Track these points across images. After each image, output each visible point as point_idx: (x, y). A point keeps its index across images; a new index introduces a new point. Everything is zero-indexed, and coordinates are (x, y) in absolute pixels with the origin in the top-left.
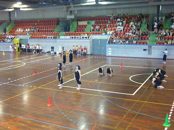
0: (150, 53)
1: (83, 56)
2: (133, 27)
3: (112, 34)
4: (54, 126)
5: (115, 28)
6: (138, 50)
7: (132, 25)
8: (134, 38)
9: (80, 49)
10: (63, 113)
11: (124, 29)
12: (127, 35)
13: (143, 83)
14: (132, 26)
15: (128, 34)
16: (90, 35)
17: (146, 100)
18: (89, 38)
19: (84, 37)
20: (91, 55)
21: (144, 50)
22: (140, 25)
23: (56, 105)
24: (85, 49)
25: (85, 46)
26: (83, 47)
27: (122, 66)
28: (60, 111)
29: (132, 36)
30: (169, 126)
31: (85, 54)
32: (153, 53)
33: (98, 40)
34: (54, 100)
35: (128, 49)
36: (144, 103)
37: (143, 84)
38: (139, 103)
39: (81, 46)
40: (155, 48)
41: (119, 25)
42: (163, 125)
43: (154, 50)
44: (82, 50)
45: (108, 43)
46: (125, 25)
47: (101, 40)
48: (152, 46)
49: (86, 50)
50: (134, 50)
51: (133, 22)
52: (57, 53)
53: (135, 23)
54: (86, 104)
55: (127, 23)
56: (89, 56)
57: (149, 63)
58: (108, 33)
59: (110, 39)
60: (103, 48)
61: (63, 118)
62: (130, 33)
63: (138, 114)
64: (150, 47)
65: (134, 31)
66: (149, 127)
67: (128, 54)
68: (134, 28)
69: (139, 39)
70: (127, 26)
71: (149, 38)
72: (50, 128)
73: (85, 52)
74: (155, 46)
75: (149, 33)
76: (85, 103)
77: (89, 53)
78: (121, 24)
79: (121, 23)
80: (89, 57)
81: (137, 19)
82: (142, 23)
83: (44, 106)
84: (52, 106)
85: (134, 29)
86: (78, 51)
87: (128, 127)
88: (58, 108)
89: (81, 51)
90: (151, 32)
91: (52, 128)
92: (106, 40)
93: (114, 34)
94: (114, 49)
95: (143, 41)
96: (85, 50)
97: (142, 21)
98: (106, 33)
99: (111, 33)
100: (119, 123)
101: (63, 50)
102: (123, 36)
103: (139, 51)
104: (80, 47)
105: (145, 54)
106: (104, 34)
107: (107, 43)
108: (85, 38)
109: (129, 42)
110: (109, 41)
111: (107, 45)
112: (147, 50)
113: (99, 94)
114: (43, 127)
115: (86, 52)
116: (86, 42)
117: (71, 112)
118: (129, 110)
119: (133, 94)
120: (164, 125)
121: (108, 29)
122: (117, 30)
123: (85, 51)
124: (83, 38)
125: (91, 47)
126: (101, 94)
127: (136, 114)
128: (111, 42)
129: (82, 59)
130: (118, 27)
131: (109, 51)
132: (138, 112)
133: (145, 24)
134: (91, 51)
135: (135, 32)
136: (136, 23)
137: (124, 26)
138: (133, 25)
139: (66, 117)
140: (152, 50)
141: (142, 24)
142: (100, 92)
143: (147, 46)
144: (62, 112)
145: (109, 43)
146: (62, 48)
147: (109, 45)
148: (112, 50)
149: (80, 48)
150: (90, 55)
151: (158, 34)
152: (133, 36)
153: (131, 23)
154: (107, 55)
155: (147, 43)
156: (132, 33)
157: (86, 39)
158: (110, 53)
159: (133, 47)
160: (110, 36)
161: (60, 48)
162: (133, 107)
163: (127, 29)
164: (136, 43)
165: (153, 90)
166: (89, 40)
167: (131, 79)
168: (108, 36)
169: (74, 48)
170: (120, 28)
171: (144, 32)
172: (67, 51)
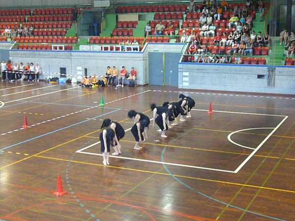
0: (271, 83)
1: (128, 88)
2: (236, 28)
3: (190, 43)
5: (197, 29)
6: (245, 76)
7: (234, 22)
8: (237, 52)
9: (122, 74)
10: (88, 211)
11: (216, 31)
12: (224, 45)
13: (255, 148)
14: (233, 26)
15: (226, 43)
16: (144, 44)
17: (264, 184)
18: (142, 51)
19: (132, 47)
20: (146, 85)
21: (260, 77)
22: (252, 22)
23: (72, 193)
24: (134, 73)
25: (133, 68)
26: (129, 70)
27: (211, 110)
28: (82, 205)
29: (233, 45)
31: (133, 85)
32: (277, 82)
33: (162, 54)
34: (68, 182)
35: (224, 75)
36: (260, 190)
37: (256, 150)
38: (248, 189)
39: (123, 67)
40: (281, 72)
41: (206, 23)
43: (280, 77)
44: (127, 76)
45: (182, 61)
46: (219, 24)
47: (167, 54)
48: (277, 68)
49: (135, 76)
50: (238, 76)
51: (235, 16)
53: (239, 19)
54: (137, 192)
55: (224, 19)
56: (141, 89)
57: (270, 104)
58: (183, 39)
59: (186, 52)
60: (171, 72)
62: (229, 41)
63: (247, 212)
64: (272, 70)
65: (238, 36)
67: (225, 86)
68: (238, 30)
70: (222, 25)
71: (270, 51)
73: (132, 80)
74: (281, 68)
75: (270, 40)
76: (134, 189)
77: (141, 82)
78: (209, 19)
79: (211, 17)
80: (141, 92)
81: (244, 9)
82: (254, 18)
83: (48, 196)
84: (65, 196)
85: (238, 32)
86: (119, 78)
88: (78, 200)
89: (124, 78)
90: (275, 39)
92: (178, 55)
94: (195, 74)
95: (256, 58)
96: (132, 75)
97: (255, 15)
98: (178, 39)
99: (189, 40)
101: (86, 75)
102: (215, 47)
103: (248, 79)
104: (122, 69)
105: (260, 86)
106: (173, 41)
107: (180, 62)
108: (134, 49)
110: (185, 57)
111: (180, 66)
112: (266, 77)
113: (164, 171)
115: (136, 79)
116: (135, 59)
117: (105, 208)
118: (228, 205)
119: (236, 171)
121: (184, 31)
122: (202, 32)
123: (134, 78)
124: (129, 49)
125: (146, 69)
126: (167, 170)
127: (241, 212)
129: (127, 95)
130: (204, 27)
131: (185, 79)
132: (245, 209)
133: (261, 21)
134: (145, 77)
135: (239, 39)
136: (242, 20)
137: (216, 24)
138: (236, 23)
139: (94, 219)
140: (276, 76)
141: (256, 21)
142: (165, 167)
143: (266, 68)
145: (184, 61)
146: (84, 71)
147: (185, 66)
148: (191, 77)
149: (122, 72)
150: (144, 85)
151: (288, 44)
152: (235, 46)
153: (232, 19)
154: (180, 86)
155: (264, 62)
156: (234, 41)
157: (135, 51)
158: (185, 81)
159: (235, 70)
160: (186, 46)
161: (80, 71)
162: (236, 197)
163: (222, 32)
164: (243, 63)
165: (278, 163)
166: (141, 55)
167: (231, 139)
168: (182, 45)
169: (108, 72)
170: (208, 29)
171: (260, 39)
172: (94, 77)
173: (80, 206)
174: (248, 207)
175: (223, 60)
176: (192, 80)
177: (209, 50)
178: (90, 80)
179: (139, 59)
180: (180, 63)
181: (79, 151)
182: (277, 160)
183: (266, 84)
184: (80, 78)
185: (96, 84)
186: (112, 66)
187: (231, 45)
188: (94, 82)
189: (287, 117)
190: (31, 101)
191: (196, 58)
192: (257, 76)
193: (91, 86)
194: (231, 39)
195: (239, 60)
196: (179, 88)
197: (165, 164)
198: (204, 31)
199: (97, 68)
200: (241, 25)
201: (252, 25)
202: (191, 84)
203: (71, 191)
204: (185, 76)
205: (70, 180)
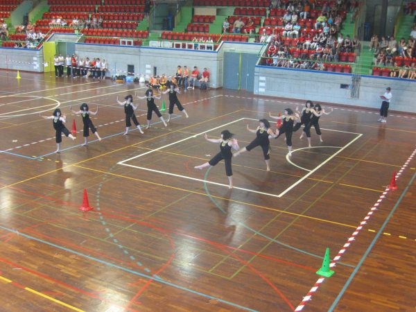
0: (354, 94)
1: (199, 90)
2: (322, 29)
4: (80, 257)
5: (280, 27)
6: (327, 85)
7: (322, 22)
8: (321, 56)
9: (194, 75)
10: (108, 230)
11: (300, 31)
12: (307, 47)
13: (312, 170)
14: (320, 26)
16: (220, 42)
17: (304, 212)
18: (217, 50)
19: (206, 45)
20: (219, 89)
21: (343, 86)
22: (341, 23)
23: (99, 209)
24: (206, 74)
25: (205, 69)
26: (201, 71)
27: (279, 122)
28: (104, 223)
29: (317, 49)
30: (328, 274)
31: (205, 88)
32: (362, 94)
33: (238, 54)
34: (98, 196)
35: (304, 82)
36: (297, 218)
37: (312, 172)
38: (286, 216)
39: (195, 67)
40: (367, 83)
41: (290, 22)
42: (317, 273)
43: (366, 88)
44: (199, 78)
45: (259, 64)
46: (305, 23)
47: (244, 55)
48: (362, 78)
49: (208, 78)
50: (319, 84)
51: (323, 15)
52: (140, 81)
54: (165, 212)
55: (310, 18)
56: (214, 93)
58: (263, 38)
59: (264, 55)
60: (248, 75)
61: (104, 240)
62: (313, 43)
63: (273, 242)
64: (356, 79)
65: (324, 38)
66: (285, 274)
67: (305, 94)
68: (325, 31)
69: (332, 59)
70: (308, 24)
71: (358, 58)
72: (70, 261)
73: (204, 82)
74: (368, 78)
75: (359, 45)
76: (164, 208)
77: (214, 85)
78: (294, 18)
79: (296, 16)
80: (214, 96)
81: (334, 8)
82: (344, 19)
83: (73, 211)
84: (90, 211)
85: (324, 34)
86: (190, 79)
87: (240, 270)
88: (101, 218)
89: (195, 79)
90: (363, 43)
91: (75, 261)
92: (255, 56)
93: (276, 42)
94: (272, 79)
95: (342, 64)
96: (205, 77)
97: (345, 14)
98: (258, 39)
99: (269, 40)
100: (222, 262)
102: (297, 49)
103: (330, 88)
104: (193, 69)
105: (342, 97)
106: (252, 40)
107: (257, 65)
108: (208, 48)
110: (262, 59)
111: (256, 69)
112: (350, 87)
113: (203, 190)
114: (56, 258)
115: (208, 81)
116: (209, 59)
117: (126, 228)
118: (257, 233)
119: (280, 195)
120: (320, 272)
121: (264, 30)
122: (284, 32)
123: (206, 80)
124: (203, 47)
125: (220, 71)
126: (207, 189)
127: (268, 241)
128: (266, 62)
129: (197, 99)
130: (288, 26)
131: (261, 84)
132: (273, 238)
133: (352, 22)
134: (219, 78)
135: (325, 42)
136: (331, 20)
137: (302, 24)
138: (323, 24)
139: (111, 239)
140: (361, 88)
141: (346, 22)
142: (205, 186)
143: (350, 77)
144: (108, 226)
145: (262, 63)
146: (153, 70)
147: (262, 70)
148: (268, 82)
149: (194, 72)
150: (217, 89)
151: (378, 51)
152: (319, 50)
153: (320, 19)
154: (256, 92)
155: (350, 70)
156: (319, 43)
157: (209, 50)
158: (262, 87)
159: (317, 78)
160: (265, 47)
161: (149, 69)
162: (269, 225)
163: (307, 33)
164: (326, 70)
165: (330, 189)
166: (216, 54)
168: (261, 46)
169: (179, 72)
170: (292, 30)
171: (347, 43)
172: (163, 77)
173: (102, 224)
174: (277, 237)
175: (304, 65)
176: (269, 85)
177: (290, 53)
178: (157, 80)
179: (212, 59)
180: (257, 67)
181: (120, 163)
182: (329, 185)
183: (350, 95)
184: (148, 77)
185: (165, 84)
186: (182, 65)
187: (316, 48)
188: (163, 83)
189: (361, 135)
191: (275, 62)
192: (339, 86)
193: (159, 87)
194: (315, 42)
195: (322, 66)
196: (254, 93)
197: (207, 183)
198: (287, 31)
199: (167, 66)
200: (328, 26)
201: (341, 27)
202: (267, 90)
203: (97, 207)
204: (262, 81)
205: (101, 194)
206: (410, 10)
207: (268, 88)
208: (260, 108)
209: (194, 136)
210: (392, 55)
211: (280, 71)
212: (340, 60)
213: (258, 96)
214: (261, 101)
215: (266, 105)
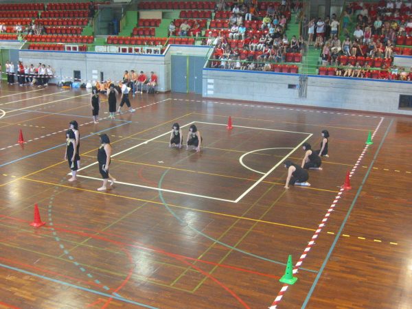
0: (302, 94)
2: (268, 30)
3: (217, 45)
4: (34, 277)
5: (226, 29)
6: (275, 86)
7: (267, 23)
8: (268, 57)
10: (62, 246)
11: (246, 33)
12: (254, 49)
13: (266, 172)
14: (266, 28)
15: (256, 47)
16: (166, 45)
17: (261, 218)
18: (164, 54)
19: (153, 49)
20: (167, 93)
21: (291, 86)
22: (286, 24)
23: (51, 224)
25: (153, 72)
28: (58, 239)
29: (264, 50)
30: (292, 281)
31: (153, 92)
32: (309, 93)
33: (185, 57)
34: (50, 211)
35: (252, 84)
36: (256, 224)
37: (266, 175)
38: (244, 223)
39: (141, 72)
40: (314, 82)
41: (236, 24)
42: (280, 280)
43: (313, 88)
45: (207, 67)
46: (250, 25)
47: (191, 58)
48: (309, 78)
49: (156, 81)
50: (267, 85)
51: (268, 16)
52: (87, 87)
53: (273, 20)
54: (121, 224)
55: (256, 19)
56: (162, 97)
57: (301, 118)
58: (209, 41)
59: (212, 57)
60: (196, 78)
61: (59, 258)
62: (260, 45)
63: (233, 251)
64: (304, 79)
65: (270, 39)
66: (248, 284)
67: (253, 96)
68: (271, 32)
69: (279, 60)
70: (254, 26)
71: (304, 58)
72: (24, 282)
73: (152, 86)
74: (314, 78)
75: (305, 46)
76: (119, 220)
77: (162, 88)
78: (240, 20)
79: (241, 18)
80: (163, 100)
82: (289, 20)
83: (24, 228)
84: (42, 227)
85: (270, 35)
86: (138, 84)
87: (202, 282)
88: (55, 233)
91: (29, 282)
92: (202, 59)
93: (223, 44)
94: (220, 81)
95: (288, 65)
96: (153, 80)
97: (290, 16)
98: (204, 42)
99: (215, 42)
100: (183, 274)
101: (102, 79)
102: (244, 51)
103: (278, 89)
104: (140, 74)
105: (290, 97)
106: (198, 43)
107: (205, 67)
108: (155, 51)
109: (256, 66)
110: (210, 62)
111: (204, 72)
112: (297, 87)
113: (158, 199)
114: (8, 281)
115: (156, 85)
116: (156, 62)
117: (82, 244)
118: (216, 241)
119: (236, 201)
120: (283, 280)
121: (210, 32)
122: (230, 34)
123: (154, 84)
124: (149, 51)
125: (167, 75)
126: (162, 198)
127: (228, 251)
128: (215, 64)
129: (146, 103)
130: (233, 28)
131: (209, 87)
132: (233, 246)
133: (297, 23)
134: (167, 83)
136: (275, 21)
137: (247, 25)
138: (269, 25)
139: (66, 257)
140: (308, 87)
141: (291, 23)
142: (160, 194)
143: (297, 77)
144: (61, 242)
145: (209, 66)
146: (100, 76)
147: (209, 72)
148: (216, 84)
150: (166, 93)
152: (266, 51)
153: (265, 20)
154: (204, 95)
155: (297, 70)
156: (266, 44)
157: (156, 54)
158: (210, 90)
159: (265, 79)
160: (212, 50)
161: (95, 74)
162: (228, 233)
163: (253, 34)
164: (273, 69)
165: (285, 191)
166: (163, 58)
167: (243, 161)
168: (208, 49)
169: (126, 77)
170: (237, 31)
171: (294, 43)
173: (55, 240)
174: (237, 245)
175: (252, 66)
176: (218, 88)
178: (105, 86)
179: (161, 63)
180: (205, 69)
183: (298, 95)
187: (262, 49)
189: (311, 135)
190: (35, 111)
191: (223, 64)
192: (287, 86)
194: (262, 43)
196: (203, 96)
197: (162, 191)
198: (233, 33)
199: (114, 72)
200: (274, 26)
201: (286, 27)
202: (215, 92)
203: (50, 222)
204: (210, 84)
205: (52, 208)
206: (353, 10)
207: (217, 90)
208: (209, 110)
209: (146, 143)
210: (337, 55)
211: (227, 73)
212: (287, 60)
213: (208, 99)
214: (210, 104)
215: (215, 107)
